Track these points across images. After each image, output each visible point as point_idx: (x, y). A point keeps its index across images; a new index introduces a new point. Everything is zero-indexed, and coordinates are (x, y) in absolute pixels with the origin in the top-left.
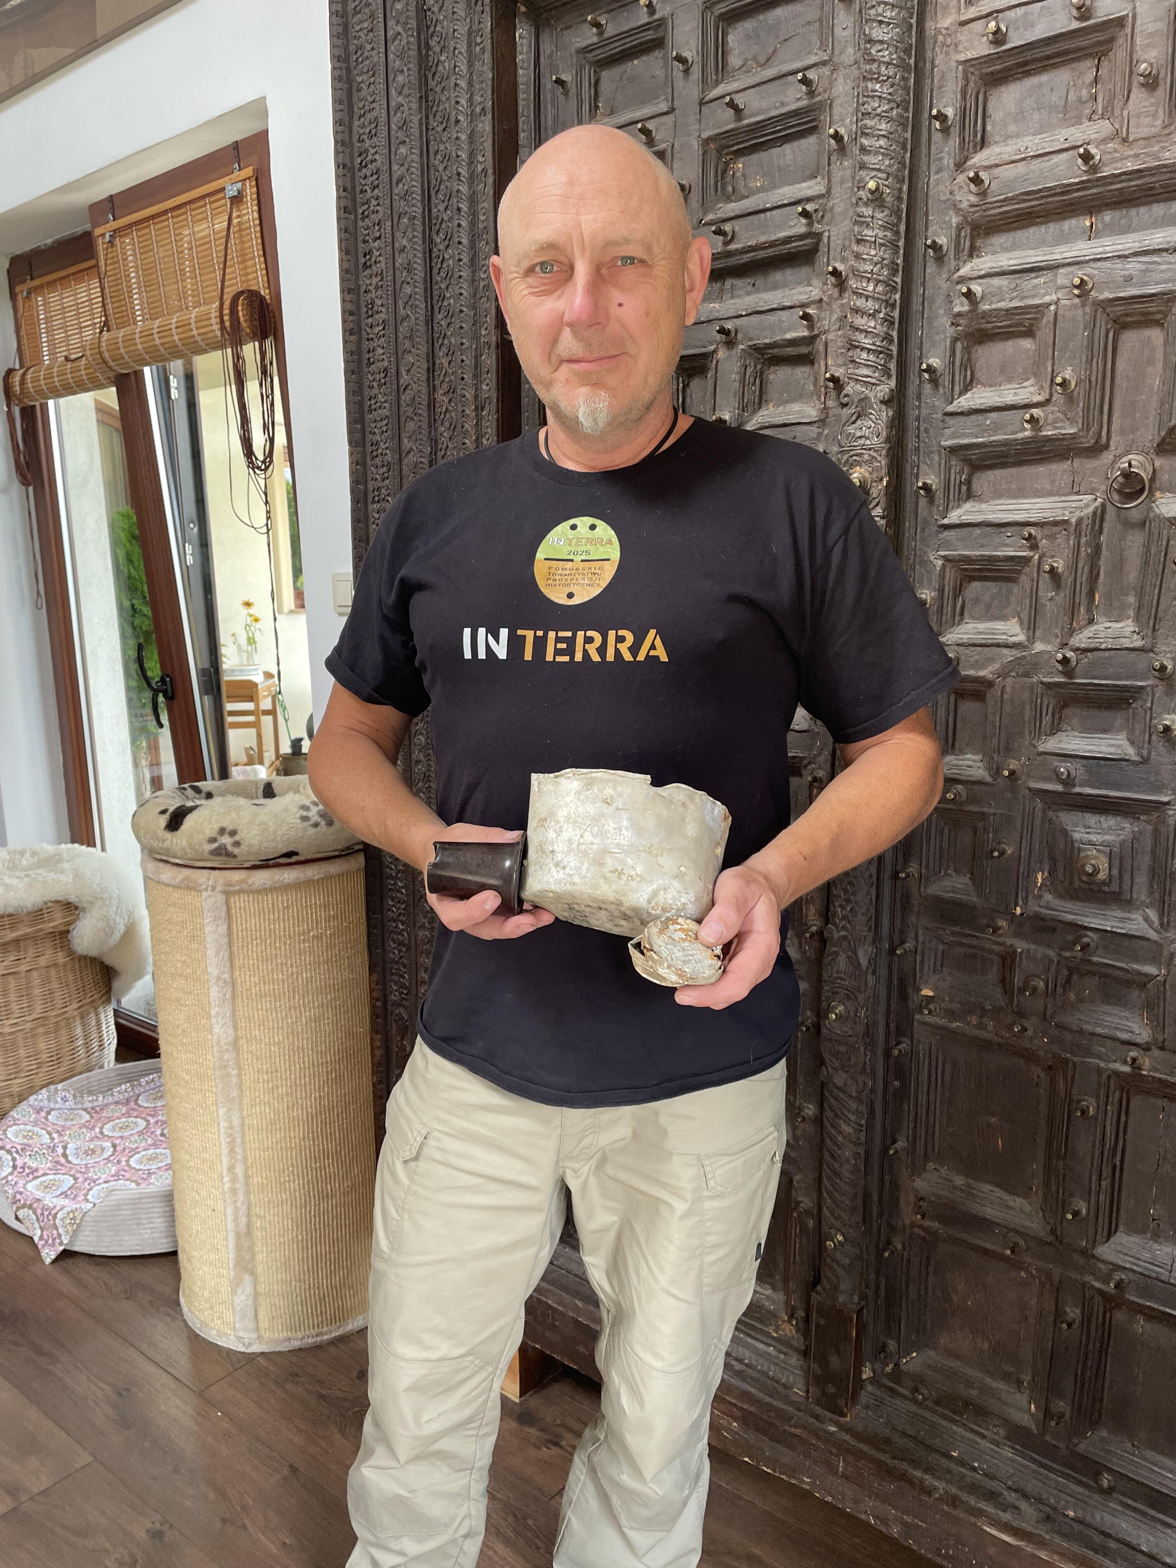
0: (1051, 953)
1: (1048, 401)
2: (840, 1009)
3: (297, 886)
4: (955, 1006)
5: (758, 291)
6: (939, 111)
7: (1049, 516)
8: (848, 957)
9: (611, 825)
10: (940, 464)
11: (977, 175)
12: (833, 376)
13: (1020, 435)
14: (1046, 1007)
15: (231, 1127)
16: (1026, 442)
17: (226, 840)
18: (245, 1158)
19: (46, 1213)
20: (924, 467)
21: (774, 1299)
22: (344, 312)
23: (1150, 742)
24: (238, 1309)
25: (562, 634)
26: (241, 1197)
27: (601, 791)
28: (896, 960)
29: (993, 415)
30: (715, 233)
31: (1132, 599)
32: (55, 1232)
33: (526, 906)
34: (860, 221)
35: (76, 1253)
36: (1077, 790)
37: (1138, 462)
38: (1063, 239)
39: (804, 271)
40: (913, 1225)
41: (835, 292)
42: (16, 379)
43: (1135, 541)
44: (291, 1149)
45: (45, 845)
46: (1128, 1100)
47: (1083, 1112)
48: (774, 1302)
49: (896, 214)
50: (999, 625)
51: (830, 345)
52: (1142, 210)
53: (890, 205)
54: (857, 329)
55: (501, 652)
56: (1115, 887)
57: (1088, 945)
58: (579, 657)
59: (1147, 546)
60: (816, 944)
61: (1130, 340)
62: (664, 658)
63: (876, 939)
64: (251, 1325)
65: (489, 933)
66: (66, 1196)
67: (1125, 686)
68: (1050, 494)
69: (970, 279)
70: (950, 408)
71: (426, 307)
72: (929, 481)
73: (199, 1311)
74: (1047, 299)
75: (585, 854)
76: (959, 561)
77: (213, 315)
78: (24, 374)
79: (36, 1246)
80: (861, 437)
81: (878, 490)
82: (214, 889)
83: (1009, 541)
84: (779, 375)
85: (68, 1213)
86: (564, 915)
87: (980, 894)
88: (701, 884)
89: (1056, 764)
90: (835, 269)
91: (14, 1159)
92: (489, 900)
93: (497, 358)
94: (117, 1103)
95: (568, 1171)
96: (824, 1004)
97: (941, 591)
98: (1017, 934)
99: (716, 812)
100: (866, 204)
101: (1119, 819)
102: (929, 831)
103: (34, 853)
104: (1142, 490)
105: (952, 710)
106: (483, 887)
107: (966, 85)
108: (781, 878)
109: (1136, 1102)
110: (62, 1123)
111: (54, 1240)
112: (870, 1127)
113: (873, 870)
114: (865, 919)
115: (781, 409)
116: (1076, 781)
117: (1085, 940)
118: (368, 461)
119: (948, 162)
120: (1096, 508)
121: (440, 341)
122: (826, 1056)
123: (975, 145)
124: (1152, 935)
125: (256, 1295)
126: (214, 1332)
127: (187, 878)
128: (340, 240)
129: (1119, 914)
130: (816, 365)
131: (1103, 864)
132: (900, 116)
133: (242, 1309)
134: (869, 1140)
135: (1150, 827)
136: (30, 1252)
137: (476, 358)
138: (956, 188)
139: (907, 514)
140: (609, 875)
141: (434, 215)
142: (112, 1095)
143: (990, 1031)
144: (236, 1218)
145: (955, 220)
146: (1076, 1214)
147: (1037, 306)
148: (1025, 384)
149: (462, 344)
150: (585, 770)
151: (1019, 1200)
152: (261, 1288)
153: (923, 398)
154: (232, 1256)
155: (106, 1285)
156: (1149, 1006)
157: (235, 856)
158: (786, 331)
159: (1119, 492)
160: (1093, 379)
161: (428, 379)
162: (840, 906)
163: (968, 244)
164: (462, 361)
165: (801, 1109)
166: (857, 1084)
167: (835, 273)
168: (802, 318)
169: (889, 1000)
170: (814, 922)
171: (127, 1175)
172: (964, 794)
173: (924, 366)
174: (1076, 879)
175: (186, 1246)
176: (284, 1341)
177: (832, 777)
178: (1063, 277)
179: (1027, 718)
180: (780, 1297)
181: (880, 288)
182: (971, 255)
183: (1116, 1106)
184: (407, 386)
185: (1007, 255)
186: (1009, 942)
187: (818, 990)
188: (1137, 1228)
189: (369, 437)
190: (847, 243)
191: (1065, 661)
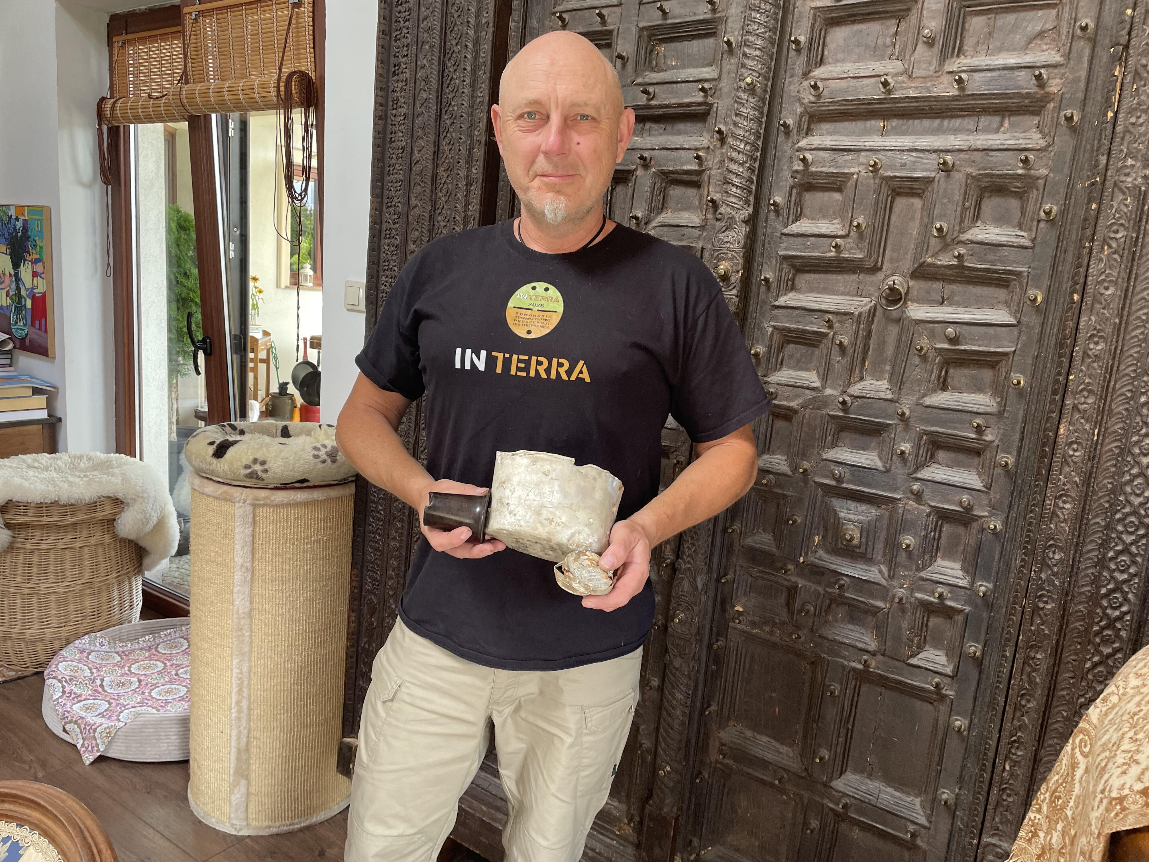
0: (820, 589)
1: (847, 236)
2: (682, 615)
3: (306, 504)
4: (757, 619)
5: (667, 134)
6: (796, 38)
7: (842, 308)
8: (690, 582)
9: (547, 489)
10: (776, 266)
11: (816, 84)
12: (712, 199)
13: (828, 255)
14: (813, 623)
15: (241, 673)
16: (831, 259)
17: (258, 468)
18: (249, 696)
19: (88, 728)
20: (765, 267)
21: (619, 809)
22: (376, 103)
23: (891, 460)
24: (234, 803)
25: (521, 357)
26: (244, 723)
27: (542, 466)
28: (720, 585)
29: (813, 239)
30: (642, 92)
31: (888, 368)
32: (94, 742)
33: (487, 537)
34: (738, 101)
35: (108, 758)
36: (844, 485)
37: (898, 281)
38: (866, 133)
39: (699, 126)
40: (717, 762)
41: (718, 144)
42: (108, 105)
43: (893, 330)
44: (284, 691)
45: (98, 453)
46: (860, 687)
47: (831, 693)
48: (619, 810)
49: (762, 100)
50: (804, 374)
51: (712, 178)
52: (917, 122)
53: (759, 94)
54: (731, 171)
55: (481, 366)
56: (862, 550)
57: (843, 585)
58: (532, 374)
59: (900, 335)
60: (669, 571)
61: (901, 203)
62: (588, 380)
63: (710, 571)
64: (243, 816)
65: (461, 555)
66: (103, 716)
67: (880, 423)
68: (843, 294)
69: (806, 149)
70: (785, 231)
71: (437, 110)
72: (768, 276)
73: (204, 804)
74: (852, 170)
75: (529, 507)
76: (783, 330)
77: (272, 85)
78: (114, 103)
79: (78, 751)
80: (727, 242)
81: (735, 278)
82: (244, 502)
83: (815, 321)
84: (676, 192)
85: (105, 729)
86: (512, 545)
87: (778, 547)
88: (602, 531)
89: (832, 467)
90: (720, 129)
91: (63, 687)
92: (464, 533)
93: (485, 152)
94: (141, 649)
95: (494, 712)
96: (671, 612)
97: (770, 347)
98: (800, 575)
99: (614, 484)
100: (744, 91)
101: (868, 506)
102: (749, 503)
103: (89, 459)
104: (900, 299)
105: (770, 426)
106: (460, 524)
107: (814, 24)
108: (652, 529)
109: (864, 688)
110: (100, 662)
111: (93, 747)
112: (694, 695)
113: (711, 526)
114: (703, 557)
115: (676, 214)
116: (845, 480)
117: (842, 582)
118: (384, 210)
119: (799, 71)
120: (871, 307)
121: (445, 134)
122: (670, 646)
123: (816, 64)
124: (883, 582)
125: (248, 794)
126: (213, 820)
127: (225, 492)
128: (378, 53)
129: (864, 567)
130: (702, 190)
131: (857, 535)
132: (771, 37)
133: (236, 804)
134: (693, 703)
135: (887, 513)
136: (73, 755)
137: (470, 150)
138: (802, 89)
139: (752, 295)
140: (544, 521)
141: (448, 47)
142: (138, 643)
143: (777, 636)
144: (239, 738)
145: (799, 110)
146: (821, 759)
147: (846, 174)
148: (834, 222)
149: (460, 138)
150: (532, 452)
151: (786, 748)
152: (253, 790)
153: (769, 222)
154: (232, 766)
155: (131, 782)
156: (877, 627)
157: (263, 480)
158: (684, 164)
159: (886, 299)
160: (876, 225)
161: (434, 159)
162: (688, 547)
163: (806, 126)
164: (460, 150)
165: (649, 681)
166: (689, 666)
167: (720, 132)
168: (695, 158)
169: (713, 612)
170: (669, 557)
171: (150, 703)
172: (773, 481)
173: (772, 202)
174: (839, 542)
175: (197, 757)
176: (266, 827)
177: (689, 463)
178: (863, 158)
179: (817, 436)
180: (624, 807)
181: (748, 147)
182: (807, 134)
183: (852, 690)
184: (418, 161)
185: (830, 138)
186: (794, 579)
187: (668, 600)
188: (860, 770)
189: (386, 192)
190: (729, 113)
191: (844, 403)
